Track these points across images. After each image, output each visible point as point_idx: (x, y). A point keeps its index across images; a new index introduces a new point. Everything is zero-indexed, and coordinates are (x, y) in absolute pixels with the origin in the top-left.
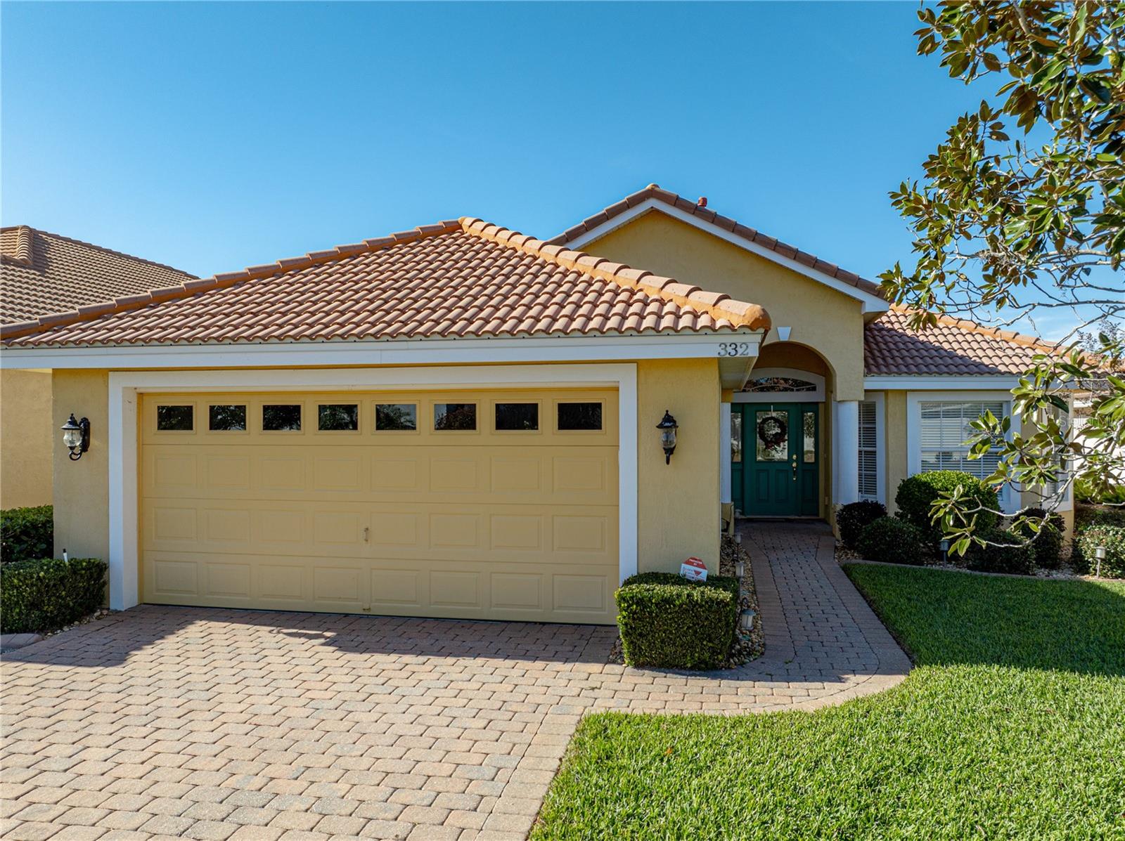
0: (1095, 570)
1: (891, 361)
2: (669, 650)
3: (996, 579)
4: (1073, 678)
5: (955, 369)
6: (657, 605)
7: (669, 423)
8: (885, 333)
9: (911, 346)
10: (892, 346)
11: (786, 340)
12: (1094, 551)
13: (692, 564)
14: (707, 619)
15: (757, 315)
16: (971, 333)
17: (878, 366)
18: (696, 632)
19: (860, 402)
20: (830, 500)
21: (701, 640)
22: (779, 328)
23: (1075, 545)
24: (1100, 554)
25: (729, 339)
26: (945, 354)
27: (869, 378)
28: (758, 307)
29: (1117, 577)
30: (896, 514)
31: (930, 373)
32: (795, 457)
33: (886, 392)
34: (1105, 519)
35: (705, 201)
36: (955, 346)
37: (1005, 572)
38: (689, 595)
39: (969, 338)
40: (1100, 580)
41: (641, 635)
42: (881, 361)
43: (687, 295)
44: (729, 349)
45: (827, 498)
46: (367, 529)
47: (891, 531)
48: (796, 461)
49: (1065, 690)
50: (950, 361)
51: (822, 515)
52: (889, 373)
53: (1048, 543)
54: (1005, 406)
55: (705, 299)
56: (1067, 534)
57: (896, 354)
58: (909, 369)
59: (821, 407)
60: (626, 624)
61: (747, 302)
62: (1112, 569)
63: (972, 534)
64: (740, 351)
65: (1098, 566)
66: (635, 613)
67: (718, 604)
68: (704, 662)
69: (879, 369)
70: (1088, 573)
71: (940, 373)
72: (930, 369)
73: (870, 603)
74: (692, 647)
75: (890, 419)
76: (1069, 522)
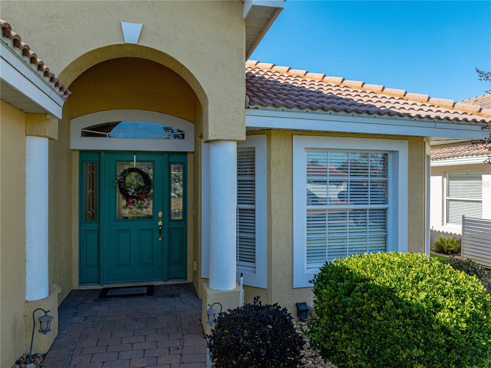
11: (135, 42)
19: (239, 142)
20: (199, 266)
22: (122, 23)
27: (251, 112)
32: (160, 214)
45: (195, 263)
48: (162, 219)
54: (390, 157)
59: (190, 158)
75: (273, 169)
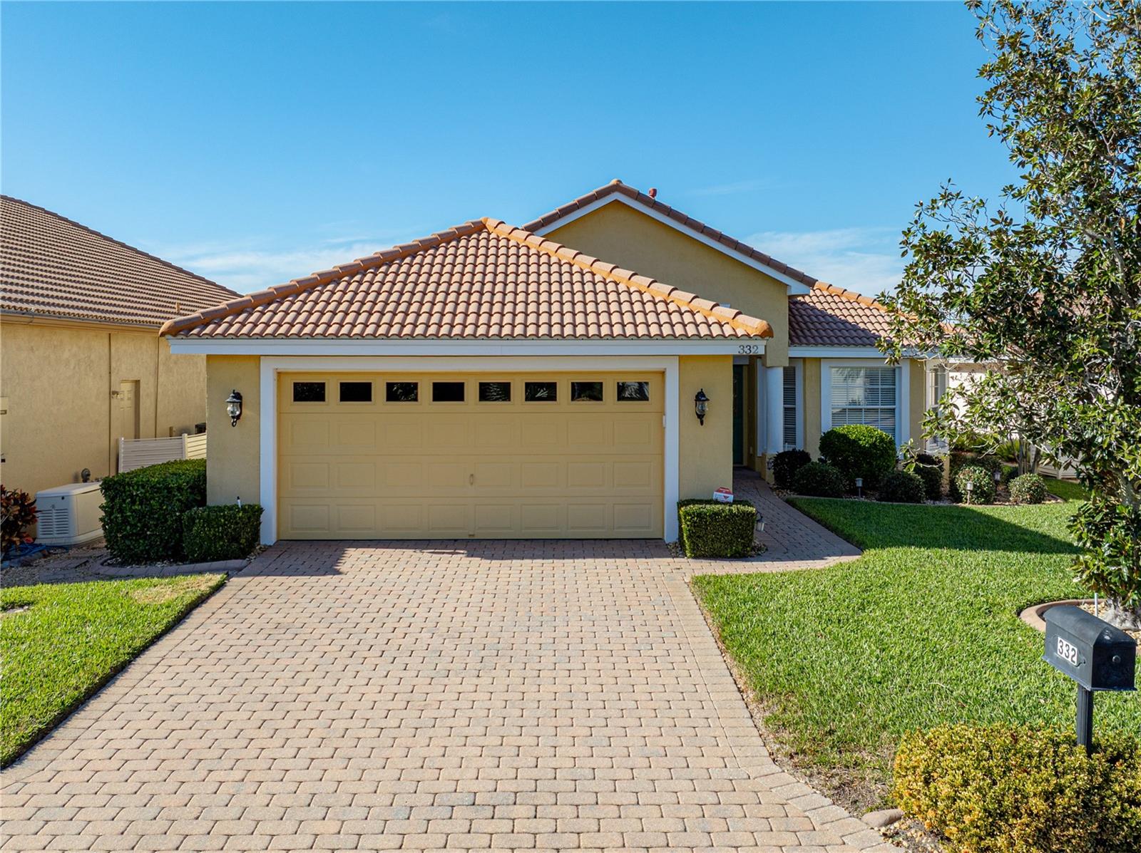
0: (966, 499)
1: (808, 333)
2: (717, 545)
3: (897, 506)
4: (955, 552)
5: (859, 341)
6: (710, 516)
7: (700, 397)
8: (799, 306)
9: (822, 319)
10: (807, 319)
12: (965, 485)
13: (721, 492)
14: (741, 525)
15: (766, 328)
16: (868, 308)
17: (798, 337)
18: (734, 533)
19: (784, 367)
20: (755, 449)
21: (737, 538)
23: (952, 483)
24: (969, 487)
25: (746, 343)
26: (850, 327)
27: (792, 348)
28: (765, 322)
29: (981, 504)
30: (820, 459)
31: (840, 344)
33: (804, 359)
34: (974, 462)
35: (655, 192)
36: (858, 319)
37: (904, 502)
38: (730, 510)
39: (867, 311)
40: (971, 505)
41: (698, 537)
42: (800, 333)
43: (711, 309)
44: (746, 349)
45: (751, 452)
46: (472, 475)
47: (820, 472)
49: (952, 557)
50: (855, 334)
51: (745, 463)
52: (808, 344)
53: (933, 481)
54: (897, 371)
55: (725, 312)
56: (945, 474)
57: (811, 326)
58: (823, 340)
59: (745, 370)
60: (689, 530)
61: (756, 317)
62: (978, 498)
63: (916, 461)
64: (753, 350)
65: (968, 497)
66: (696, 522)
67: (748, 514)
68: (738, 552)
69: (800, 340)
70: (961, 501)
71: (848, 345)
72: (839, 341)
73: (819, 522)
74: (731, 543)
76: (947, 466)
